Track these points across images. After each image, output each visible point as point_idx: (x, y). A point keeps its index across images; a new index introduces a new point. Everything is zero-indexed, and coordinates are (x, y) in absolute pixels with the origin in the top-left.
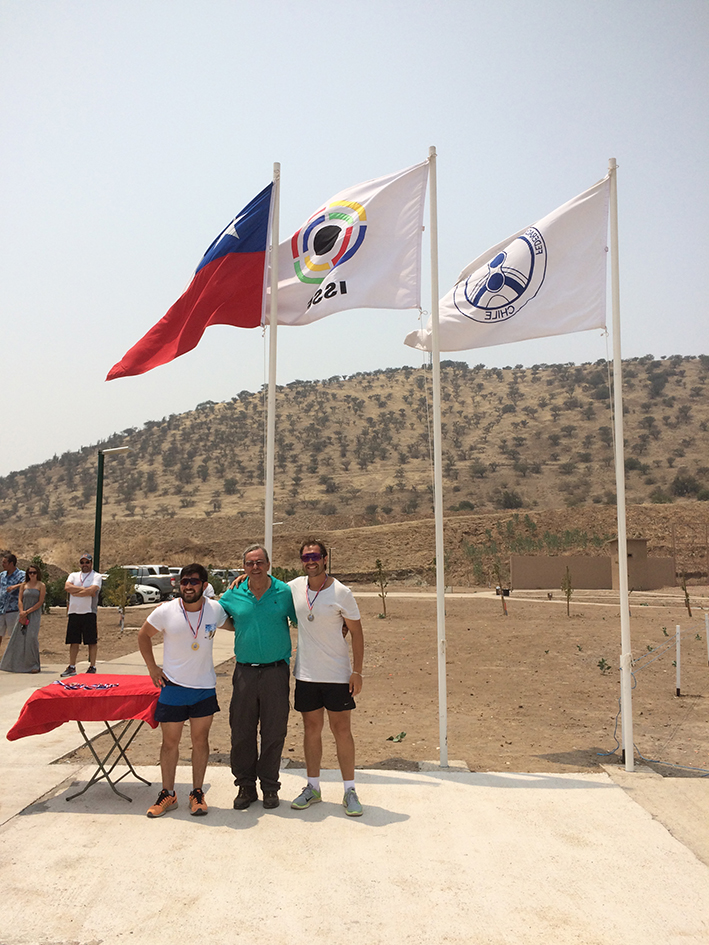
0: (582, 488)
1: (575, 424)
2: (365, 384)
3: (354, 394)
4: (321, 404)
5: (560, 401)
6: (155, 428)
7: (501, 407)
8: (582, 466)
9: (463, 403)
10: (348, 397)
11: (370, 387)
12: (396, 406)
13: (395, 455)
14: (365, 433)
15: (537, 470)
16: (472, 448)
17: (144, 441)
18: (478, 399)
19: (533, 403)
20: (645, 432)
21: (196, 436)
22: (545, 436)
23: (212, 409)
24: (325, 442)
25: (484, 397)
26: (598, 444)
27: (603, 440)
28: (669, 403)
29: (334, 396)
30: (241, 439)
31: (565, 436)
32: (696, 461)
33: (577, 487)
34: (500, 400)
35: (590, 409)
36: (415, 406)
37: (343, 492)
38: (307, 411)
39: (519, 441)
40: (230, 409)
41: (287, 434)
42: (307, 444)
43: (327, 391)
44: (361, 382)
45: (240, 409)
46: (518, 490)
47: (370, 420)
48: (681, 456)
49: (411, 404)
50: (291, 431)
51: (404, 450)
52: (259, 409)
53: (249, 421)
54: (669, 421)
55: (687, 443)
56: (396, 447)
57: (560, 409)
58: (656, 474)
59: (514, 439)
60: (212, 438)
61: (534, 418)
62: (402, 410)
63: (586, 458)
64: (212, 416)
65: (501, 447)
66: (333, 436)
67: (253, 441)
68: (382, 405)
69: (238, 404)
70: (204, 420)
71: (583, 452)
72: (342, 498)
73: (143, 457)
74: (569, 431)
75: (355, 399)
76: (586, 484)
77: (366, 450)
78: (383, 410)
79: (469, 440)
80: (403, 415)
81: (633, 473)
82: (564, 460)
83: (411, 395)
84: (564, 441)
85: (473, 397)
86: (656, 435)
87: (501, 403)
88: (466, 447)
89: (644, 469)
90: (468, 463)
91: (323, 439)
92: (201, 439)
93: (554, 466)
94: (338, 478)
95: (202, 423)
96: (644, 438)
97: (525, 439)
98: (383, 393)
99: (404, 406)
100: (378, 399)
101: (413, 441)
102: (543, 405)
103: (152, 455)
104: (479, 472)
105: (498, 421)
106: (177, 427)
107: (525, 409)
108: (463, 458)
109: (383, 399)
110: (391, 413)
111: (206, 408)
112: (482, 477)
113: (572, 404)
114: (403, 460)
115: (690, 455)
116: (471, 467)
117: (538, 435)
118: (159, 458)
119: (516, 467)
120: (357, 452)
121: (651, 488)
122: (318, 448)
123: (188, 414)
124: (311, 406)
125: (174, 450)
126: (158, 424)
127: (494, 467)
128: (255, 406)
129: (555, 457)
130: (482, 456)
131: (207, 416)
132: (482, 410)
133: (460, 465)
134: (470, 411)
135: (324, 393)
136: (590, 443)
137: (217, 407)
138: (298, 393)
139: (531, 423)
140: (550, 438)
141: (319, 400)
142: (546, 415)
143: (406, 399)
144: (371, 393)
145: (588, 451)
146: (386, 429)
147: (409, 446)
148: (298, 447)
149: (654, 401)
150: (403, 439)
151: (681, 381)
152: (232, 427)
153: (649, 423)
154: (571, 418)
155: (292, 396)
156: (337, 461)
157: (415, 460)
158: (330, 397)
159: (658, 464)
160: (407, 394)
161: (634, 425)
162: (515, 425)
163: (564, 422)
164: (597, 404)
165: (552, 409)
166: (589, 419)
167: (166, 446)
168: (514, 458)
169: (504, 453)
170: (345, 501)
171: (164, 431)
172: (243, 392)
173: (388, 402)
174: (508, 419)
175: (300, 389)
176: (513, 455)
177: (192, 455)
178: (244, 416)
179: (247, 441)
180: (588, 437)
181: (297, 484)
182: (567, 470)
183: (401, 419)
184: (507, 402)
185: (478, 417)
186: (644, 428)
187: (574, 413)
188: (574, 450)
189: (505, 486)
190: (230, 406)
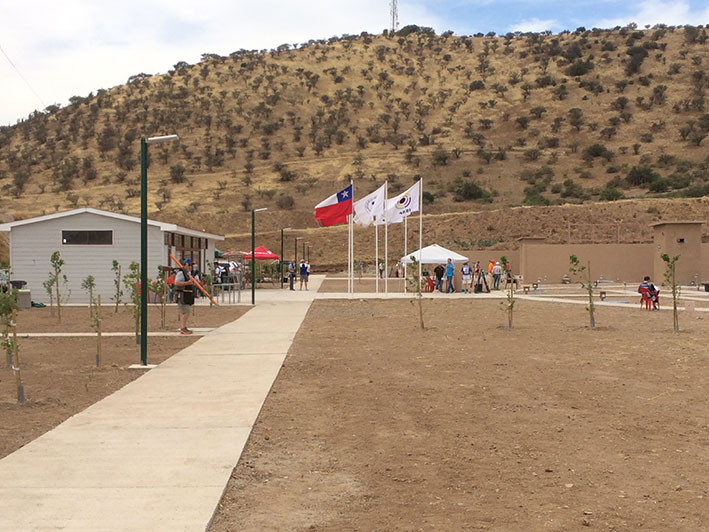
0: (545, 177)
1: (545, 105)
2: (319, 54)
3: (307, 68)
4: (270, 78)
5: (532, 78)
6: (83, 105)
7: (469, 83)
8: (548, 152)
9: (427, 78)
10: (301, 70)
11: (324, 59)
12: (354, 83)
13: (353, 139)
14: (321, 114)
15: (501, 157)
16: (436, 131)
17: (73, 121)
18: (445, 73)
19: (502, 79)
20: (616, 114)
21: (133, 116)
22: (513, 118)
23: (146, 84)
24: (276, 124)
25: (451, 71)
26: (567, 128)
27: (572, 124)
28: (645, 82)
29: (285, 69)
30: (183, 120)
31: (534, 118)
32: (661, 148)
33: (539, 175)
34: (468, 75)
35: (563, 87)
36: (375, 82)
37: (299, 182)
38: (255, 88)
39: (486, 124)
40: (167, 83)
41: (234, 114)
42: (257, 125)
43: (278, 63)
44: (313, 53)
45: (179, 84)
46: (480, 178)
47: (325, 99)
48: (649, 141)
49: (370, 79)
50: (239, 111)
51: (363, 133)
52: (202, 84)
53: (190, 99)
54: (643, 102)
55: (657, 128)
56: (354, 130)
57: (531, 87)
58: (619, 161)
59: (481, 121)
60: (150, 119)
61: (503, 96)
62: (361, 87)
63: (553, 143)
64: (148, 92)
65: (467, 131)
66: (285, 117)
67: (196, 123)
68: (338, 80)
69: (176, 78)
70: (139, 97)
71: (551, 136)
72: (298, 188)
73: (75, 140)
74: (538, 113)
75: (308, 74)
76: (550, 173)
77: (321, 132)
78: (338, 86)
79: (433, 122)
80: (361, 93)
81: (597, 161)
82: (531, 145)
83: (371, 69)
84: (533, 124)
85: (439, 72)
86: (627, 119)
87: (469, 78)
88: (428, 130)
89: (609, 156)
90: (431, 148)
91: (275, 121)
92: (138, 120)
93: (520, 152)
94: (292, 166)
95: (137, 101)
96: (614, 122)
97: (491, 122)
98: (339, 65)
99: (363, 82)
100: (333, 74)
101: (373, 123)
102: (513, 82)
103: (85, 137)
104: (442, 159)
105: (465, 101)
106: (108, 105)
107: (495, 86)
108: (425, 142)
109: (339, 74)
110: (349, 90)
111: (139, 82)
112: (445, 164)
113: (544, 82)
114: (362, 144)
115: (658, 141)
116: (434, 154)
117: (506, 117)
118: (94, 141)
119: (480, 153)
120: (312, 135)
121: (612, 176)
122: (269, 131)
123: (119, 89)
124: (259, 81)
125: (109, 133)
126: (87, 101)
127: (457, 153)
128: (196, 82)
129: (521, 143)
130: (446, 140)
131: (141, 92)
132: (447, 86)
133: (422, 151)
134: (435, 87)
135: (273, 66)
136: (559, 126)
137: (151, 80)
138: (243, 65)
139: (500, 102)
140: (518, 120)
141: (268, 74)
142: (516, 93)
143: (364, 73)
144: (326, 66)
145: (556, 136)
146: (343, 110)
147: (368, 130)
148: (248, 128)
149: (631, 79)
150: (362, 120)
151: (660, 56)
152: (171, 106)
153: (622, 104)
154: (543, 97)
155: (237, 68)
156: (291, 145)
157: (375, 145)
158: (281, 71)
159: (623, 150)
160: (366, 67)
161: (607, 106)
162: (483, 105)
163: (534, 102)
164: (571, 81)
165: (522, 88)
166: (561, 99)
167: (100, 127)
168: (479, 143)
169: (468, 137)
170: (302, 190)
171: (95, 110)
172: (180, 63)
173: (345, 77)
174: (477, 97)
175: (246, 60)
176: (479, 140)
177: (130, 138)
178: (184, 93)
179: (191, 122)
180: (557, 120)
181: (249, 172)
182: (532, 156)
183: (359, 97)
184: (476, 77)
185: (444, 95)
186: (617, 109)
187: (547, 91)
188: (543, 134)
189: (467, 174)
190: (167, 79)
